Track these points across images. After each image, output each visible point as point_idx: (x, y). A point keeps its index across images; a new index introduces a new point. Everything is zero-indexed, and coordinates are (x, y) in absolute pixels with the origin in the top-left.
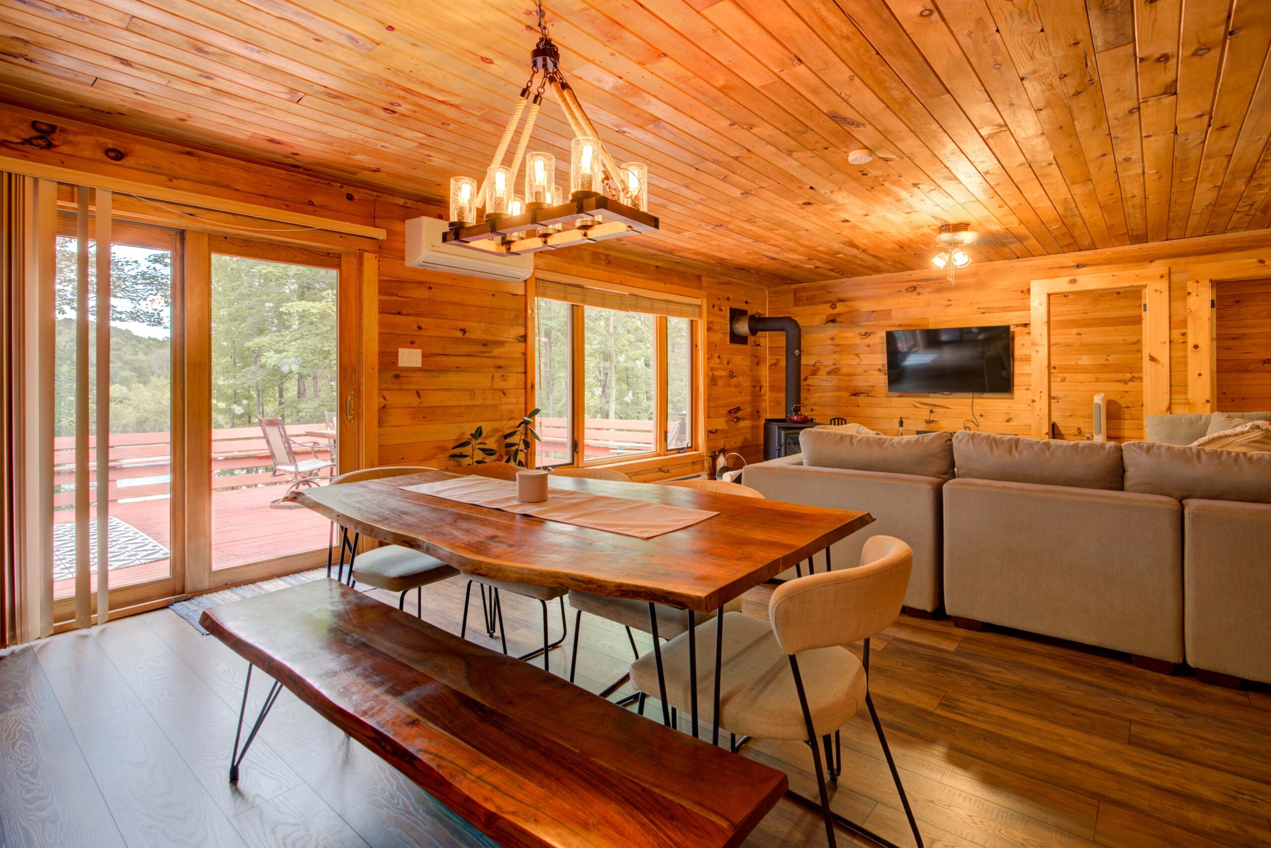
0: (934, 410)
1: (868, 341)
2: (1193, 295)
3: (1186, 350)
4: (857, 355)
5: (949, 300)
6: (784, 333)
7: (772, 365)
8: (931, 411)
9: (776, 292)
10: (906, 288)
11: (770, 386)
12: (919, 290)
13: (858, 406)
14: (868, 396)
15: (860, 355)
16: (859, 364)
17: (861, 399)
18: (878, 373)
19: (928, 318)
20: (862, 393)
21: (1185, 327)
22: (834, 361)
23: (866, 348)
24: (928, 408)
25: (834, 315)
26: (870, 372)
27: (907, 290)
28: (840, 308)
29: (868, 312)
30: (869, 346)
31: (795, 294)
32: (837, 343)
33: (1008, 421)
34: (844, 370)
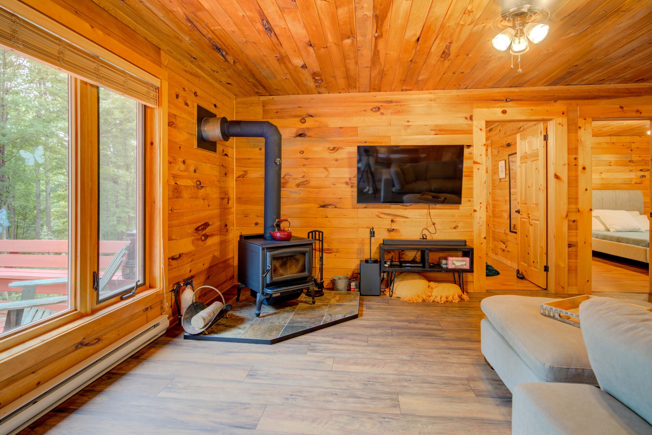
0: (395, 220)
1: (335, 155)
2: (582, 129)
3: (577, 170)
4: (325, 168)
5: (408, 122)
6: (263, 139)
7: (239, 177)
8: (392, 221)
9: (244, 103)
10: (371, 108)
11: (237, 198)
12: (382, 111)
13: (327, 217)
14: (336, 207)
15: (329, 169)
16: (326, 177)
17: (330, 211)
18: (345, 186)
19: (390, 137)
20: (330, 205)
21: (577, 153)
22: (304, 174)
23: (334, 162)
24: (390, 218)
25: (303, 129)
26: (338, 185)
27: (372, 109)
28: (310, 123)
29: (336, 128)
30: (337, 160)
31: (263, 106)
32: (306, 157)
33: (455, 228)
34: (313, 183)
